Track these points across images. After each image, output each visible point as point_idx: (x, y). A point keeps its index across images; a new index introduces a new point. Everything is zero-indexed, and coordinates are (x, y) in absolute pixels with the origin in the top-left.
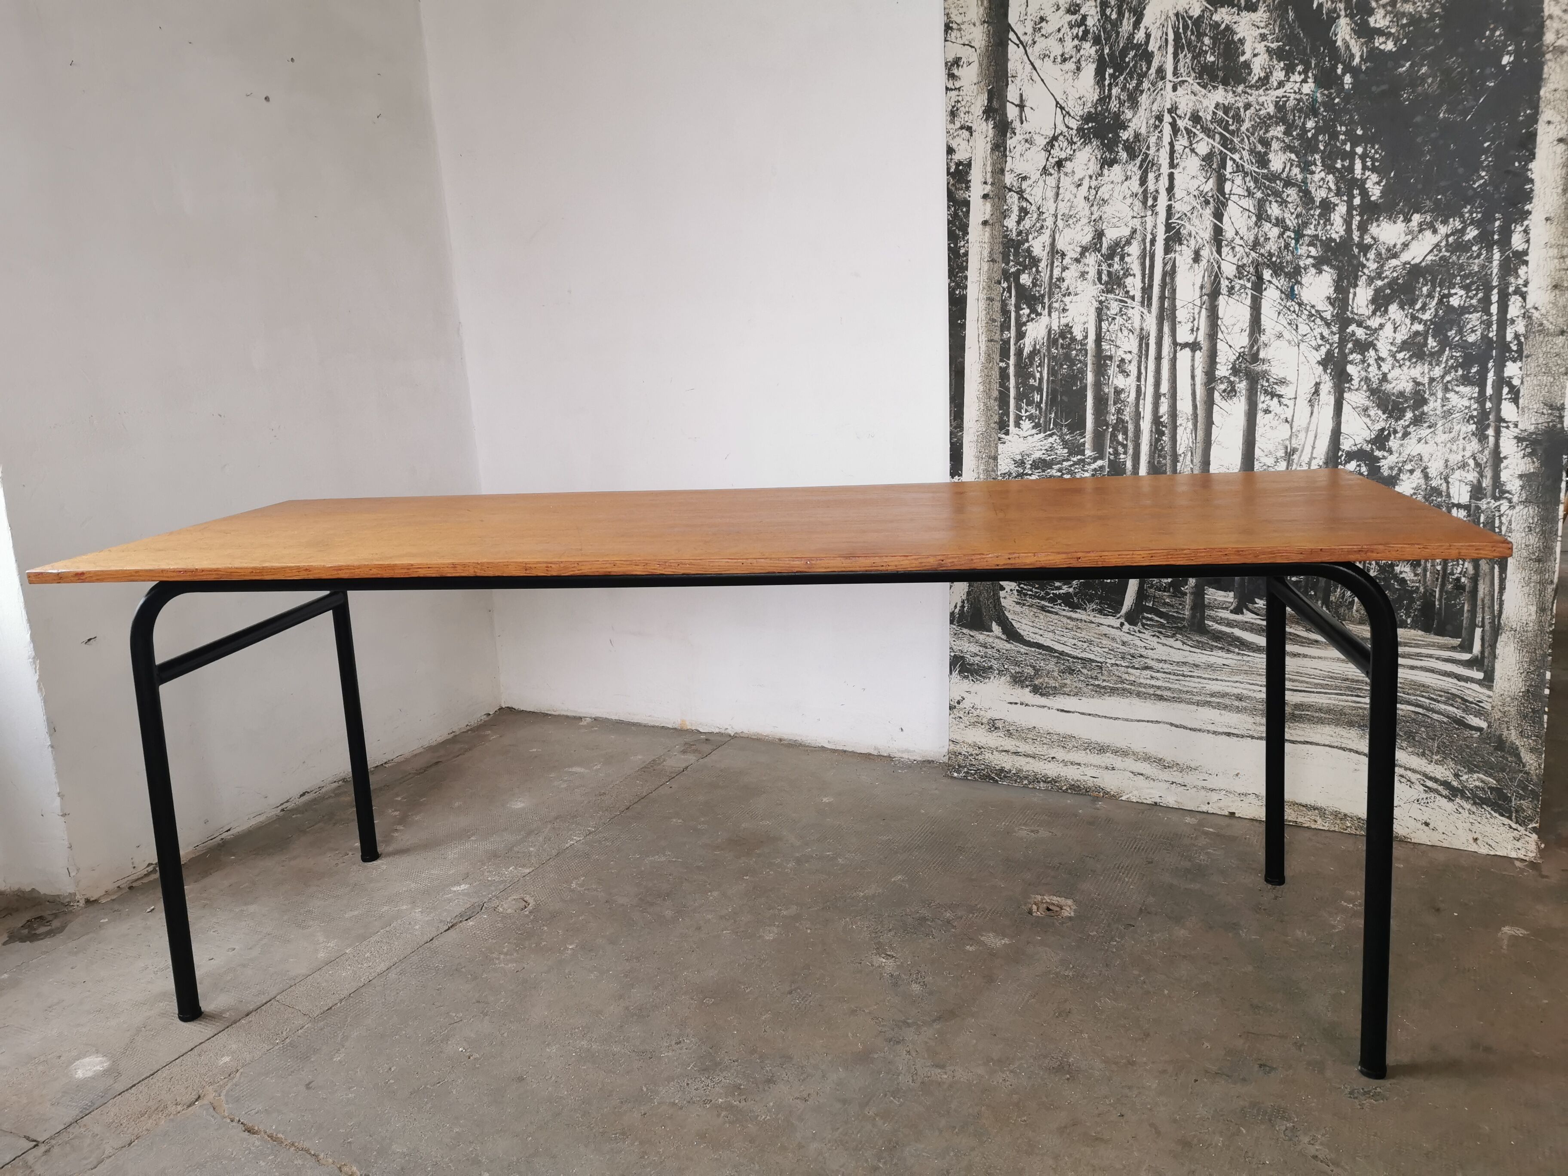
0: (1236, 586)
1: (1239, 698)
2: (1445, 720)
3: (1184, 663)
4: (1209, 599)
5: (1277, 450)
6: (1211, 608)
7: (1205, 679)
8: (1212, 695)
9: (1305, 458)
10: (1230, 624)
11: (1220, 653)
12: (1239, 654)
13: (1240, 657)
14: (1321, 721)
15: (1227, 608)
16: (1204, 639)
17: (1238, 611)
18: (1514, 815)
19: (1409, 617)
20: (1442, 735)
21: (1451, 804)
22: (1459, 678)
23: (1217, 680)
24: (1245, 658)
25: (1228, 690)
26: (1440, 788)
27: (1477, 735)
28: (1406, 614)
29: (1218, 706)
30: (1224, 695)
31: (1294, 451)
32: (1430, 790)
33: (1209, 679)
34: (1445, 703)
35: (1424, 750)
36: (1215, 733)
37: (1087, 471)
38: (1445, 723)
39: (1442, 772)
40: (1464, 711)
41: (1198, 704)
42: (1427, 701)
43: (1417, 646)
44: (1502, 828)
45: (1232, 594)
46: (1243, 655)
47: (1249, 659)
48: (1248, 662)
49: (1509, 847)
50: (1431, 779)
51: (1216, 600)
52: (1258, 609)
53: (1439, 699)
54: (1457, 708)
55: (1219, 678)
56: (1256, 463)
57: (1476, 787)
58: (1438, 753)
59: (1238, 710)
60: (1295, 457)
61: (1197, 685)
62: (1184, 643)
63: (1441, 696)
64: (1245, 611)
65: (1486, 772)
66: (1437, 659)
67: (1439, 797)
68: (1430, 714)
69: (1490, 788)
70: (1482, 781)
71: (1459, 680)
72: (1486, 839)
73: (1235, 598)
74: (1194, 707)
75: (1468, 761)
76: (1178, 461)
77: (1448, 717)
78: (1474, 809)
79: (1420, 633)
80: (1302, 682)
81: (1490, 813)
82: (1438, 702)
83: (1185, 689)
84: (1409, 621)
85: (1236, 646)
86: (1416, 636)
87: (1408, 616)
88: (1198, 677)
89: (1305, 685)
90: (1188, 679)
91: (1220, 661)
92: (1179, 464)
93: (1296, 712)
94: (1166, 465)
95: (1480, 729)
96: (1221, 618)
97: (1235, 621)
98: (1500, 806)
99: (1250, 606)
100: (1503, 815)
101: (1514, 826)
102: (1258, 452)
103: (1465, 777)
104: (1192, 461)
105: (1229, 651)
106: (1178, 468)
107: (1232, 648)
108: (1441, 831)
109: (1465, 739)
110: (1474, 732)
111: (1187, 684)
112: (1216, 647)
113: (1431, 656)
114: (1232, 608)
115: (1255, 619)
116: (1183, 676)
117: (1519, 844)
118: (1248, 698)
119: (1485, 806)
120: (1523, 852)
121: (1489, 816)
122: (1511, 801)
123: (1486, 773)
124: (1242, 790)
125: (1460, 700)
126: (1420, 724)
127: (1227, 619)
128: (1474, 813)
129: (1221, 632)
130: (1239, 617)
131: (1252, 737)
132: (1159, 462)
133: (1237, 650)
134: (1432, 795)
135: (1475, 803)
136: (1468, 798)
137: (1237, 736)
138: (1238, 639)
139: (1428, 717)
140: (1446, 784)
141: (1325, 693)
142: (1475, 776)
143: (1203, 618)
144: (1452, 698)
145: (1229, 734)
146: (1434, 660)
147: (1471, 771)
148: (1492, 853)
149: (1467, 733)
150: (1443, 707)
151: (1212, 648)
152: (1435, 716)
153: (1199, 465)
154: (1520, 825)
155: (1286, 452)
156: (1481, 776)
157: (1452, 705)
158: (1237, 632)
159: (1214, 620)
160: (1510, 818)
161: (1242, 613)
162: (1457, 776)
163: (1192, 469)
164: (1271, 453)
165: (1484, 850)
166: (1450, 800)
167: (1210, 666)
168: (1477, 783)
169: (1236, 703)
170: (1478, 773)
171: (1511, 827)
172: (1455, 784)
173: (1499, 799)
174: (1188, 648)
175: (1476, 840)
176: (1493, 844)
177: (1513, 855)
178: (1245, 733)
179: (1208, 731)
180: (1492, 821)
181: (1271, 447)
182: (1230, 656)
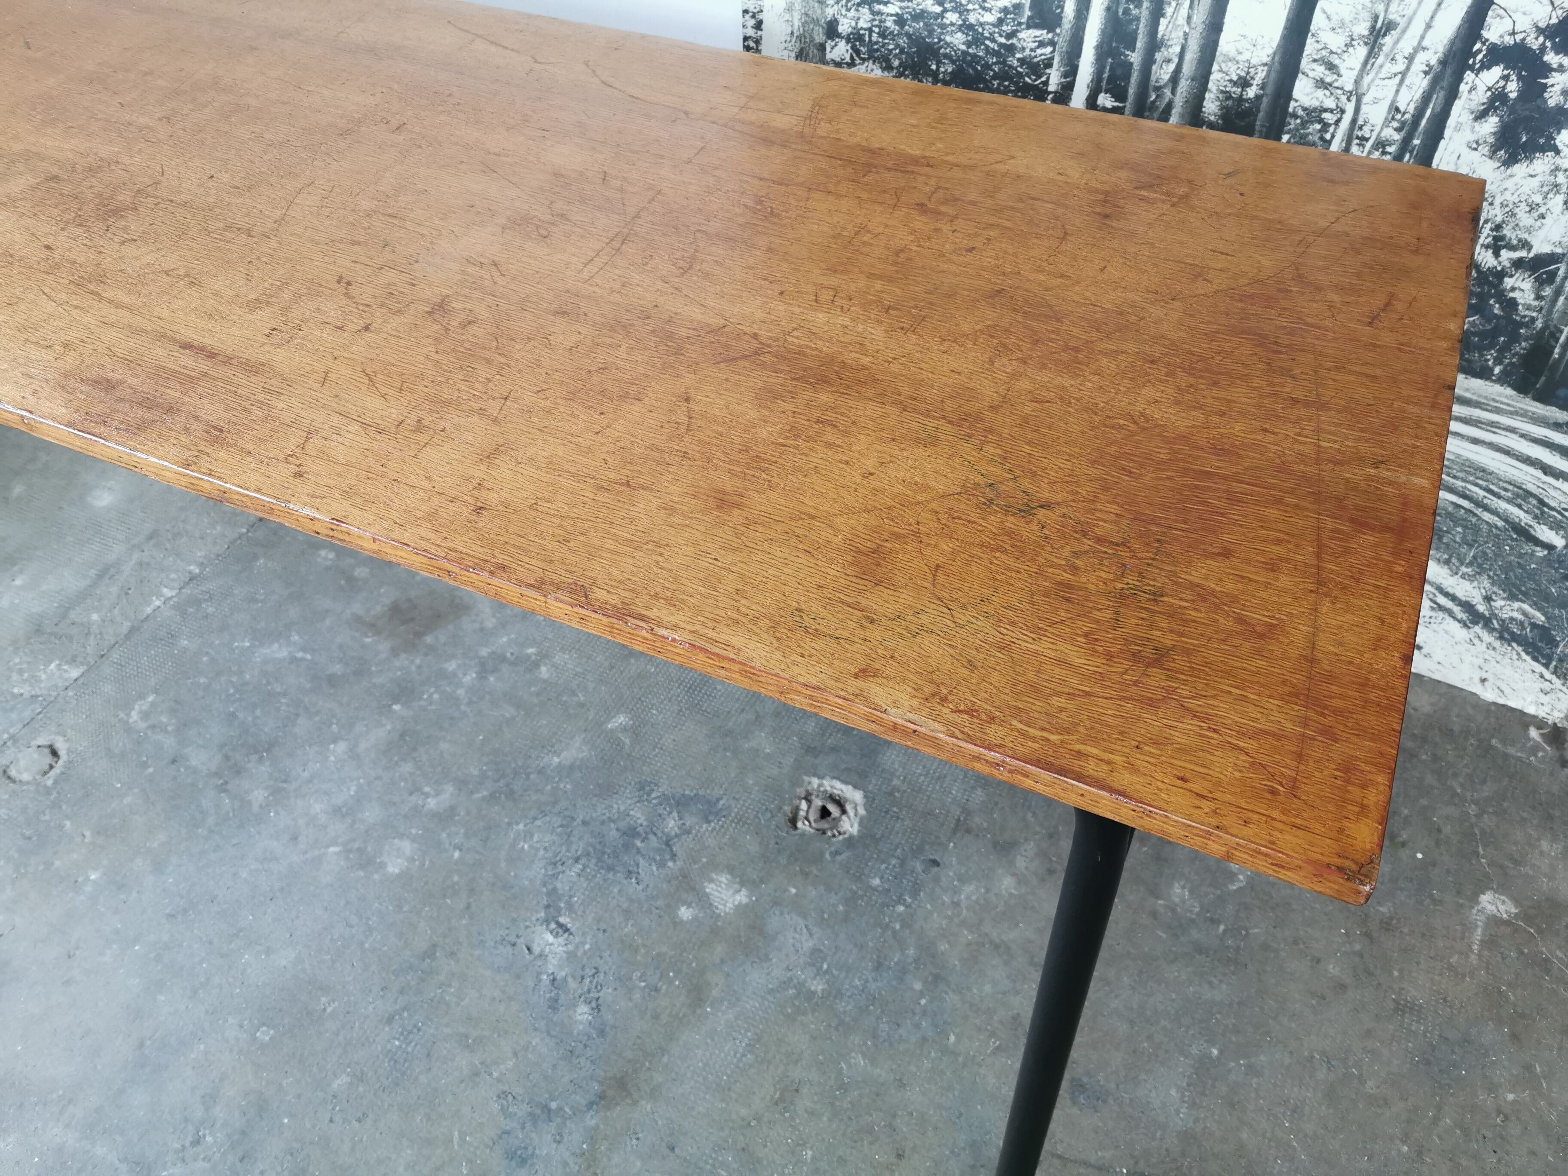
2: (1500, 524)
5: (1356, 20)
9: (1407, 45)
18: (1554, 663)
19: (1500, 364)
20: (1486, 542)
21: (1464, 631)
22: (1547, 470)
26: (1457, 610)
27: (1541, 553)
28: (1495, 359)
31: (1390, 26)
32: (1441, 608)
34: (1509, 501)
35: (1451, 556)
37: (989, 10)
38: (1497, 527)
39: (1465, 589)
40: (1536, 517)
42: (1482, 493)
43: (1498, 411)
44: (1530, 675)
49: (1529, 699)
50: (1446, 594)
53: (1503, 493)
54: (1526, 512)
56: (1310, 41)
57: (1512, 619)
58: (1470, 564)
60: (1388, 41)
63: (1506, 490)
65: (1535, 603)
66: (1522, 436)
67: (1449, 620)
68: (1478, 512)
69: (1534, 626)
70: (1525, 614)
71: (1545, 474)
72: (1499, 683)
75: (1514, 585)
76: (1163, 15)
77: (1506, 521)
78: (1497, 644)
79: (1509, 391)
81: (1518, 654)
82: (1499, 497)
84: (1497, 370)
86: (1500, 395)
87: (1498, 361)
92: (1163, 22)
94: (1138, 19)
95: (1550, 547)
98: (1538, 650)
100: (1535, 659)
101: (1548, 675)
102: (1318, 20)
103: (1499, 603)
104: (1189, 18)
106: (1161, 28)
108: (1436, 658)
109: (1521, 555)
110: (1538, 549)
113: (1513, 430)
117: (1544, 699)
119: (1514, 645)
120: (1547, 709)
121: (1515, 657)
122: (1557, 646)
123: (1535, 605)
125: (1535, 502)
126: (1456, 521)
128: (1494, 649)
132: (1127, 11)
134: (1441, 614)
135: (1501, 638)
136: (1494, 629)
139: (1475, 515)
140: (1467, 607)
142: (1516, 605)
144: (1522, 495)
146: (1516, 437)
147: (1512, 597)
148: (1501, 701)
149: (1527, 548)
150: (1503, 505)
152: (1486, 516)
153: (1200, 28)
154: (1558, 677)
155: (1373, 28)
156: (1526, 607)
157: (1520, 507)
160: (1546, 666)
162: (1488, 599)
163: (1186, 35)
164: (1342, 25)
165: (1489, 695)
166: (1465, 625)
168: (1516, 615)
170: (1523, 602)
171: (1542, 676)
172: (1481, 608)
173: (1541, 641)
175: (1483, 681)
176: (1507, 691)
177: (1531, 710)
180: (1517, 663)
181: (1346, 13)
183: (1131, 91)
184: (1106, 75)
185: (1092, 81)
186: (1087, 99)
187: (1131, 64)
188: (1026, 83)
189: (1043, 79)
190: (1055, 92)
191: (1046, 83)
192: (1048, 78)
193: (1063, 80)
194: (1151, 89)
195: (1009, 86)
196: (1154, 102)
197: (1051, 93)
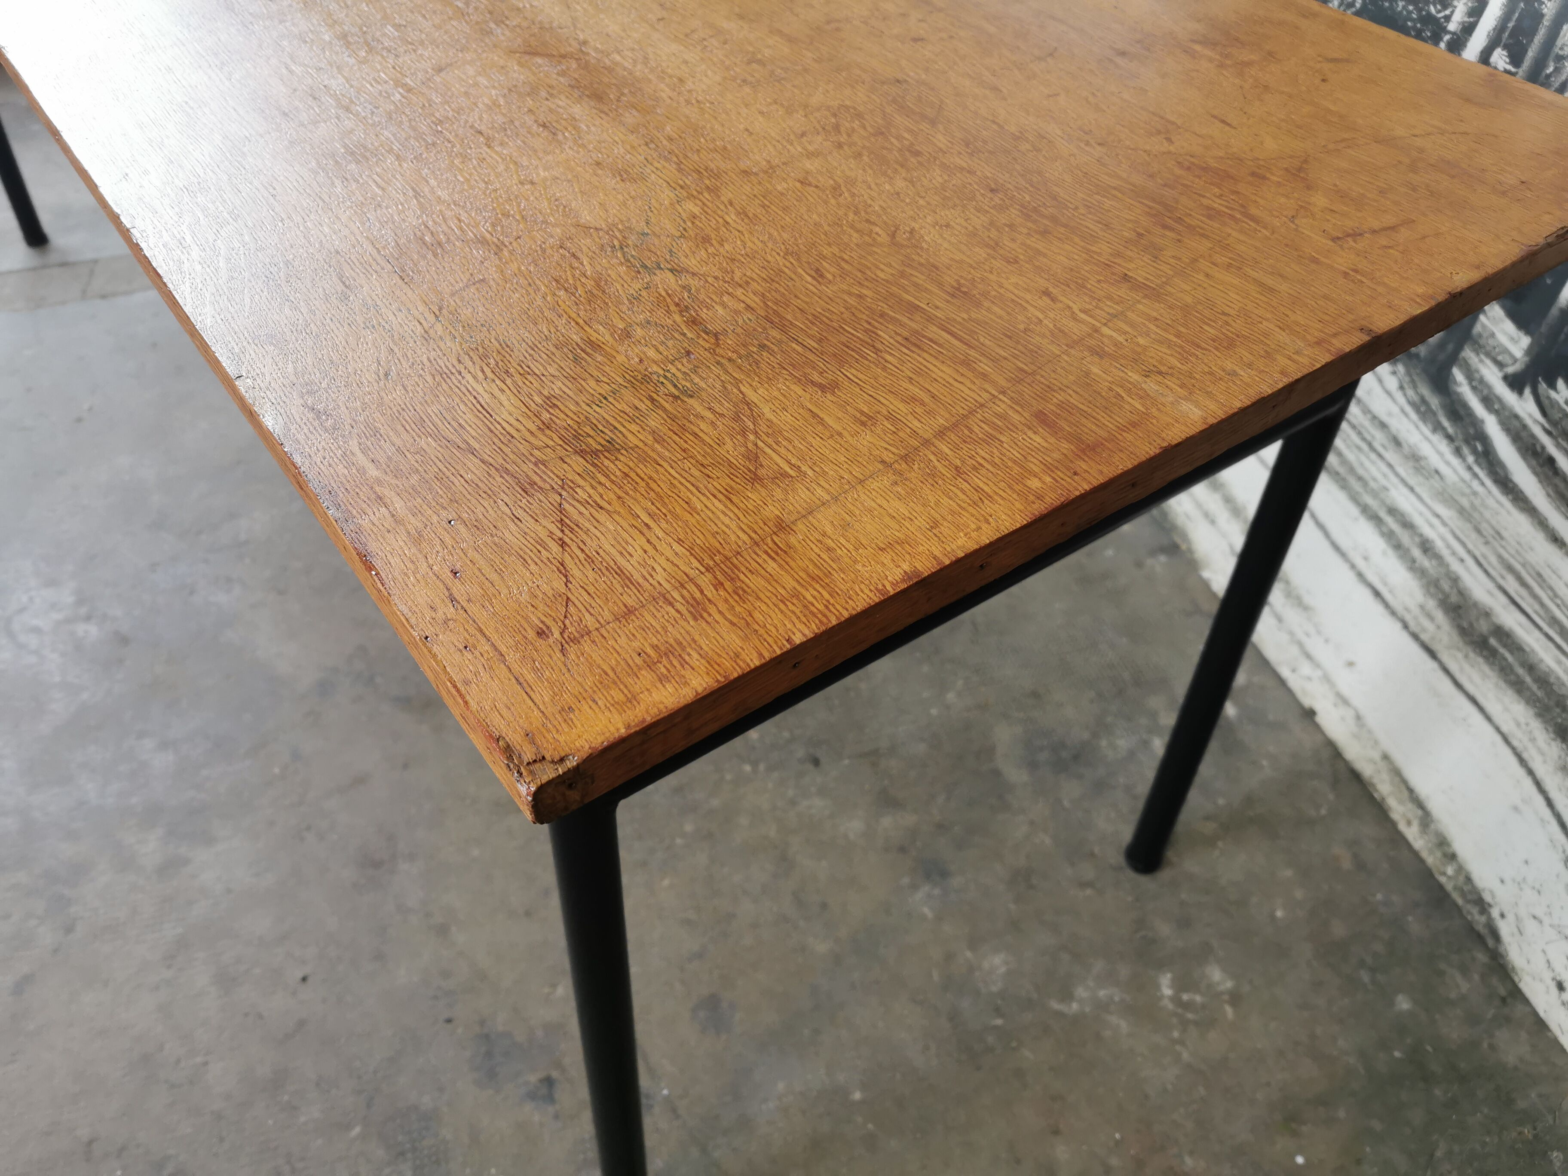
0: (1544, 329)
1: (1426, 547)
3: (1383, 426)
4: (1484, 326)
6: (1478, 348)
7: (1397, 475)
8: (1392, 511)
10: (1489, 400)
11: (1444, 447)
12: (1469, 468)
13: (1467, 476)
14: (1518, 687)
15: (1500, 365)
16: (1435, 402)
17: (1516, 383)
23: (1412, 489)
24: (1475, 484)
25: (1418, 521)
29: (1389, 536)
30: (1408, 525)
33: (1403, 481)
36: (1360, 576)
41: (1365, 510)
45: (1525, 341)
46: (1476, 475)
47: (1479, 489)
48: (1475, 493)
51: (1493, 335)
52: (1554, 404)
55: (1418, 489)
59: (1413, 566)
61: (1379, 476)
62: (1401, 388)
64: (1527, 391)
73: (1529, 351)
74: (1354, 511)
80: (1535, 597)
83: (1360, 471)
85: (1474, 451)
88: (1390, 466)
89: (1537, 607)
90: (1373, 456)
91: (1435, 461)
93: (1493, 641)
96: (1482, 381)
97: (1500, 400)
99: (1543, 386)
105: (1458, 452)
107: (1466, 450)
111: (1367, 463)
112: (1444, 429)
114: (1510, 370)
115: (1536, 421)
116: (1370, 445)
118: (1438, 557)
124: (1346, 691)
127: (1489, 387)
129: (1466, 406)
130: (1508, 396)
131: (1406, 626)
133: (1471, 459)
137: (1387, 605)
138: (1483, 438)
141: (1559, 647)
143: (1454, 358)
145: (1377, 594)
151: (1437, 427)
158: (1492, 427)
159: (1470, 375)
161: (1520, 392)
167: (1415, 459)
169: (1416, 553)
174: (1402, 400)
178: (1399, 609)
179: (1353, 566)
182: (1455, 461)
183: (1531, 54)
184: (1511, 25)
185: (1494, 29)
186: (1482, 52)
187: (1542, 16)
188: (1429, 14)
189: (1447, 12)
190: (1454, 33)
191: (1448, 18)
192: (1452, 12)
193: (1466, 19)
194: (1552, 55)
195: (1411, 12)
196: (1548, 76)
197: (1449, 32)
